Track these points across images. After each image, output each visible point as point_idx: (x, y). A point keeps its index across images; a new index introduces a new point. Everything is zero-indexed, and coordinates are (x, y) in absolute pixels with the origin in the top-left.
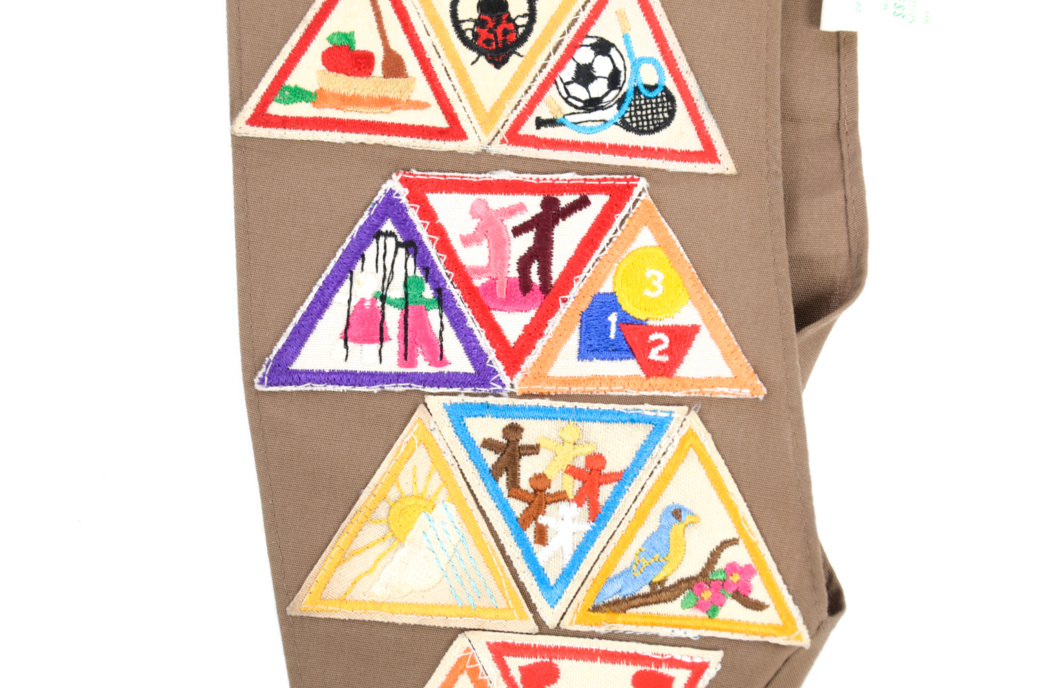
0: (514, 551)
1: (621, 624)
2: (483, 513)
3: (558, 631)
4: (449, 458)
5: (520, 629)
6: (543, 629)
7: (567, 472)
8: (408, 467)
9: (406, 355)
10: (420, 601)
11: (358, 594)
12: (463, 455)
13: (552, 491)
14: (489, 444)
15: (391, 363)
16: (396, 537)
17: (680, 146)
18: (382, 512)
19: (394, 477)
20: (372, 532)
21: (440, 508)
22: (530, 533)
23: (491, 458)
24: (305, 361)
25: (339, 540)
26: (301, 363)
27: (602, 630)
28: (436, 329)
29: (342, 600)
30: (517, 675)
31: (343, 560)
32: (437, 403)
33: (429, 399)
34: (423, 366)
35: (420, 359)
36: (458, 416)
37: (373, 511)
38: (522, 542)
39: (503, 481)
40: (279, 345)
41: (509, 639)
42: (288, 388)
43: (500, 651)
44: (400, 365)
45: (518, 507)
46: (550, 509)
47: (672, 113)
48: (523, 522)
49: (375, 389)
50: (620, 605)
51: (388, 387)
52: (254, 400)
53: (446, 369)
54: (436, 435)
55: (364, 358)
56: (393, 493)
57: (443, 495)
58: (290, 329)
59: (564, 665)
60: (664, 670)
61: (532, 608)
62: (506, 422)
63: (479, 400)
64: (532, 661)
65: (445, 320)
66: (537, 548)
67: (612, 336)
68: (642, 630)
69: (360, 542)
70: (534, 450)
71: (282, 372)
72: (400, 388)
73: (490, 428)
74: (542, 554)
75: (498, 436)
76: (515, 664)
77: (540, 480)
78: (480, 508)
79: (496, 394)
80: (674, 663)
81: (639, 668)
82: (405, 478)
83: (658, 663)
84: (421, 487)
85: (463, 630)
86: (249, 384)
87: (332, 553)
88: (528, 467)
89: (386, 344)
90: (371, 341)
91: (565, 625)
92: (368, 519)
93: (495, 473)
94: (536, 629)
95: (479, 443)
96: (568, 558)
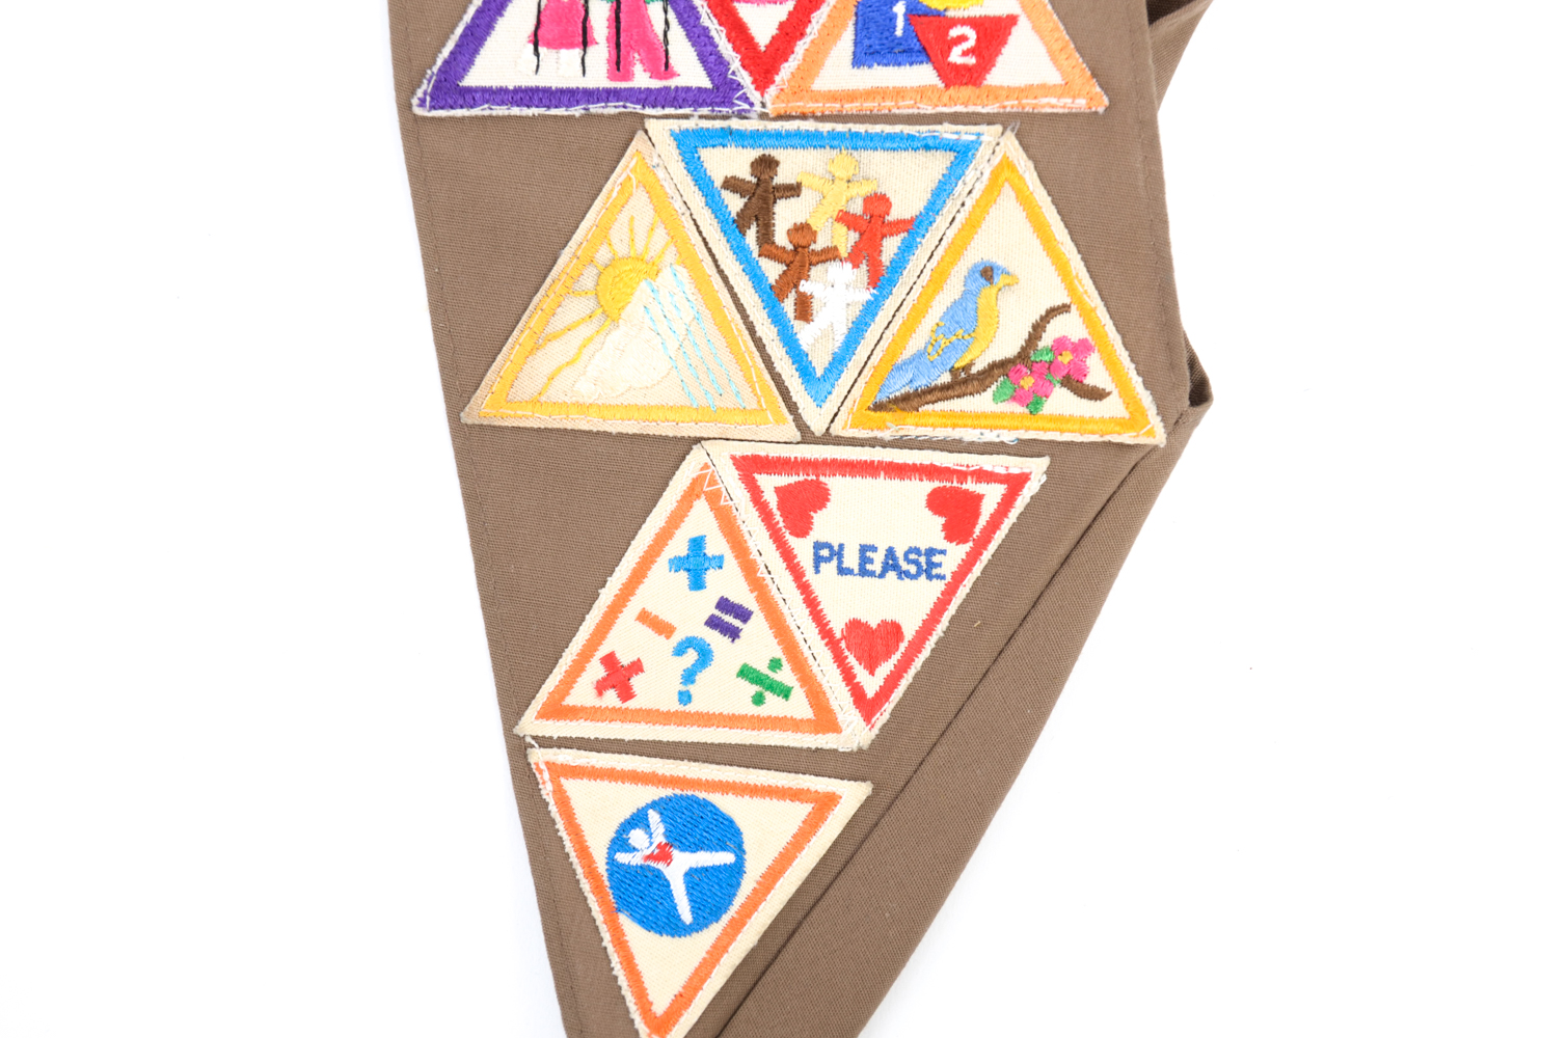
0: (767, 331)
1: (911, 425)
2: (725, 279)
3: (828, 439)
4: (678, 205)
5: (775, 436)
6: (807, 436)
7: (839, 219)
8: (623, 217)
9: (618, 65)
10: (641, 401)
11: (556, 393)
12: (697, 200)
13: (818, 246)
14: (732, 184)
15: (598, 75)
16: (608, 313)
18: (588, 280)
19: (603, 232)
20: (575, 309)
21: (666, 273)
22: (789, 306)
23: (735, 203)
24: (479, 75)
25: (531, 321)
26: (474, 78)
27: (887, 435)
28: (659, 28)
29: (535, 402)
30: (771, 499)
31: (537, 347)
32: (661, 128)
33: (650, 124)
34: (641, 79)
35: (638, 69)
36: (689, 146)
37: (576, 279)
38: (777, 318)
39: (752, 234)
40: (446, 52)
41: (763, 450)
42: (459, 113)
43: (750, 467)
44: (611, 77)
45: (773, 270)
46: (815, 271)
48: (779, 290)
49: (577, 111)
50: (909, 401)
51: (595, 109)
52: (412, 129)
53: (673, 83)
54: (661, 173)
55: (562, 69)
56: (603, 255)
57: (670, 255)
58: (459, 30)
59: (835, 484)
60: (970, 486)
61: (792, 407)
62: (754, 154)
63: (718, 124)
64: (793, 479)
65: (672, 16)
66: (798, 325)
67: (899, 32)
68: (941, 433)
69: (558, 323)
70: (793, 190)
71: (449, 90)
72: (611, 109)
73: (734, 162)
74: (805, 334)
75: (745, 173)
76: (769, 483)
77: (802, 230)
78: (721, 272)
79: (742, 115)
80: (983, 476)
81: (937, 484)
82: (618, 233)
83: (962, 476)
84: (640, 245)
85: (698, 440)
86: (404, 107)
87: (520, 337)
88: (786, 215)
89: (591, 50)
90: (570, 45)
91: (836, 430)
92: (570, 291)
93: (741, 222)
94: (798, 436)
95: (718, 183)
96: (840, 338)
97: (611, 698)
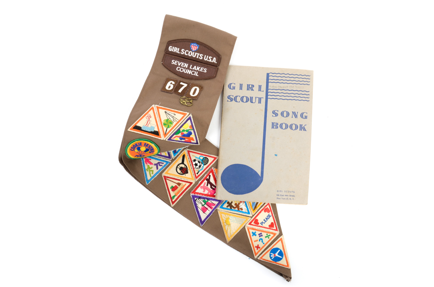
0: (241, 213)
1: (258, 208)
2: (234, 213)
3: (253, 216)
4: (225, 212)
5: (250, 220)
6: (252, 217)
8: (223, 217)
9: (211, 208)
10: (238, 228)
11: (232, 234)
12: (226, 210)
13: (238, 204)
14: (227, 206)
15: (211, 210)
16: (229, 225)
17: (212, 161)
18: (225, 224)
19: (223, 220)
20: (227, 227)
21: (230, 217)
22: (240, 210)
23: (229, 208)
24: (203, 218)
25: (225, 231)
26: (203, 220)
27: (257, 211)
28: (211, 202)
29: (231, 236)
30: (254, 224)
31: (227, 232)
32: (218, 208)
33: (218, 209)
34: (214, 207)
35: (213, 206)
36: (222, 207)
37: (224, 225)
38: (240, 212)
39: (232, 208)
40: (199, 220)
41: (250, 222)
42: (204, 223)
43: (250, 224)
44: (212, 209)
45: (236, 209)
46: (239, 206)
47: (208, 159)
48: (238, 210)
49: (212, 214)
50: (255, 207)
51: (213, 212)
52: (202, 228)
53: (216, 205)
54: (222, 211)
55: (208, 212)
56: (224, 221)
57: (229, 216)
58: (198, 218)
59: (257, 218)
60: (266, 208)
61: (248, 216)
62: (227, 203)
63: (222, 204)
64: (254, 221)
65: (211, 201)
66: (242, 211)
68: (260, 207)
69: (226, 229)
70: (232, 202)
71: (202, 222)
72: (214, 211)
73: (226, 205)
74: (244, 211)
75: (227, 205)
76: (253, 223)
77: (236, 204)
78: (233, 213)
79: (223, 201)
80: (266, 206)
81: (264, 210)
82: (224, 219)
83: (265, 208)
84: (226, 218)
85: (245, 226)
86: (200, 227)
87: (225, 233)
88: (233, 204)
89: (208, 209)
90: (206, 211)
91: (253, 214)
92: (225, 226)
93: (231, 208)
94: (251, 218)
95: (226, 207)
96: (246, 208)
97: (259, 249)
